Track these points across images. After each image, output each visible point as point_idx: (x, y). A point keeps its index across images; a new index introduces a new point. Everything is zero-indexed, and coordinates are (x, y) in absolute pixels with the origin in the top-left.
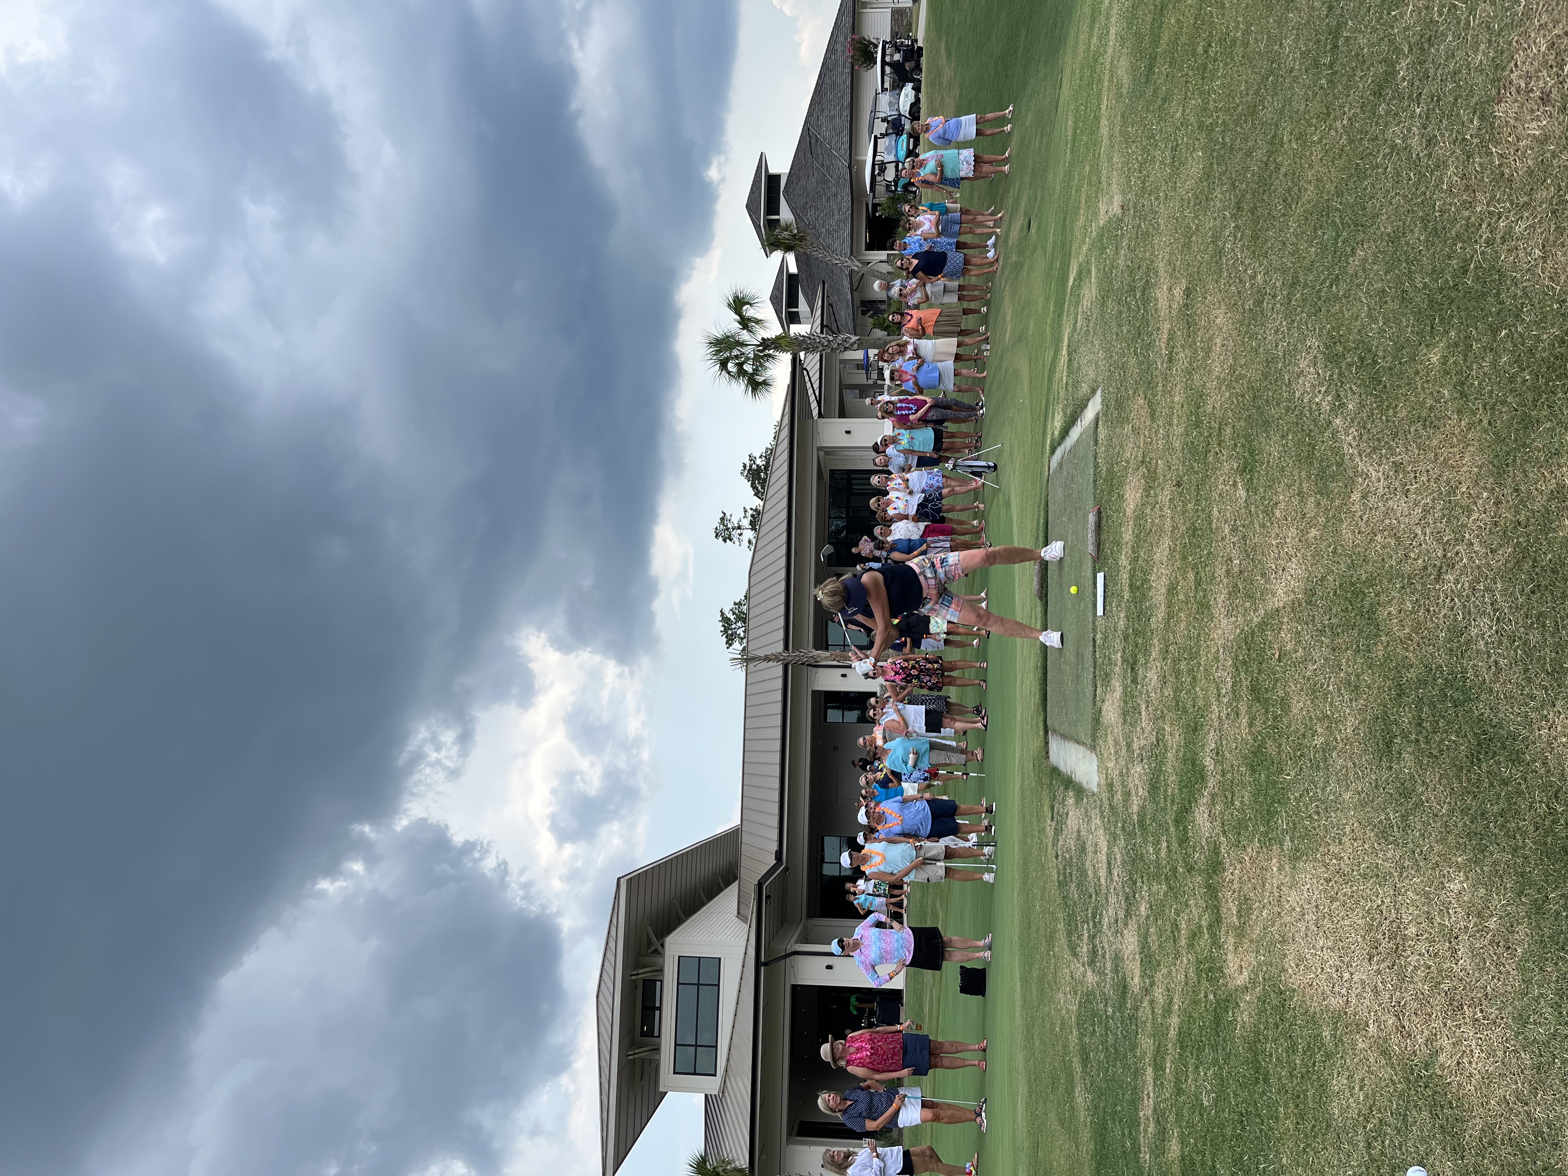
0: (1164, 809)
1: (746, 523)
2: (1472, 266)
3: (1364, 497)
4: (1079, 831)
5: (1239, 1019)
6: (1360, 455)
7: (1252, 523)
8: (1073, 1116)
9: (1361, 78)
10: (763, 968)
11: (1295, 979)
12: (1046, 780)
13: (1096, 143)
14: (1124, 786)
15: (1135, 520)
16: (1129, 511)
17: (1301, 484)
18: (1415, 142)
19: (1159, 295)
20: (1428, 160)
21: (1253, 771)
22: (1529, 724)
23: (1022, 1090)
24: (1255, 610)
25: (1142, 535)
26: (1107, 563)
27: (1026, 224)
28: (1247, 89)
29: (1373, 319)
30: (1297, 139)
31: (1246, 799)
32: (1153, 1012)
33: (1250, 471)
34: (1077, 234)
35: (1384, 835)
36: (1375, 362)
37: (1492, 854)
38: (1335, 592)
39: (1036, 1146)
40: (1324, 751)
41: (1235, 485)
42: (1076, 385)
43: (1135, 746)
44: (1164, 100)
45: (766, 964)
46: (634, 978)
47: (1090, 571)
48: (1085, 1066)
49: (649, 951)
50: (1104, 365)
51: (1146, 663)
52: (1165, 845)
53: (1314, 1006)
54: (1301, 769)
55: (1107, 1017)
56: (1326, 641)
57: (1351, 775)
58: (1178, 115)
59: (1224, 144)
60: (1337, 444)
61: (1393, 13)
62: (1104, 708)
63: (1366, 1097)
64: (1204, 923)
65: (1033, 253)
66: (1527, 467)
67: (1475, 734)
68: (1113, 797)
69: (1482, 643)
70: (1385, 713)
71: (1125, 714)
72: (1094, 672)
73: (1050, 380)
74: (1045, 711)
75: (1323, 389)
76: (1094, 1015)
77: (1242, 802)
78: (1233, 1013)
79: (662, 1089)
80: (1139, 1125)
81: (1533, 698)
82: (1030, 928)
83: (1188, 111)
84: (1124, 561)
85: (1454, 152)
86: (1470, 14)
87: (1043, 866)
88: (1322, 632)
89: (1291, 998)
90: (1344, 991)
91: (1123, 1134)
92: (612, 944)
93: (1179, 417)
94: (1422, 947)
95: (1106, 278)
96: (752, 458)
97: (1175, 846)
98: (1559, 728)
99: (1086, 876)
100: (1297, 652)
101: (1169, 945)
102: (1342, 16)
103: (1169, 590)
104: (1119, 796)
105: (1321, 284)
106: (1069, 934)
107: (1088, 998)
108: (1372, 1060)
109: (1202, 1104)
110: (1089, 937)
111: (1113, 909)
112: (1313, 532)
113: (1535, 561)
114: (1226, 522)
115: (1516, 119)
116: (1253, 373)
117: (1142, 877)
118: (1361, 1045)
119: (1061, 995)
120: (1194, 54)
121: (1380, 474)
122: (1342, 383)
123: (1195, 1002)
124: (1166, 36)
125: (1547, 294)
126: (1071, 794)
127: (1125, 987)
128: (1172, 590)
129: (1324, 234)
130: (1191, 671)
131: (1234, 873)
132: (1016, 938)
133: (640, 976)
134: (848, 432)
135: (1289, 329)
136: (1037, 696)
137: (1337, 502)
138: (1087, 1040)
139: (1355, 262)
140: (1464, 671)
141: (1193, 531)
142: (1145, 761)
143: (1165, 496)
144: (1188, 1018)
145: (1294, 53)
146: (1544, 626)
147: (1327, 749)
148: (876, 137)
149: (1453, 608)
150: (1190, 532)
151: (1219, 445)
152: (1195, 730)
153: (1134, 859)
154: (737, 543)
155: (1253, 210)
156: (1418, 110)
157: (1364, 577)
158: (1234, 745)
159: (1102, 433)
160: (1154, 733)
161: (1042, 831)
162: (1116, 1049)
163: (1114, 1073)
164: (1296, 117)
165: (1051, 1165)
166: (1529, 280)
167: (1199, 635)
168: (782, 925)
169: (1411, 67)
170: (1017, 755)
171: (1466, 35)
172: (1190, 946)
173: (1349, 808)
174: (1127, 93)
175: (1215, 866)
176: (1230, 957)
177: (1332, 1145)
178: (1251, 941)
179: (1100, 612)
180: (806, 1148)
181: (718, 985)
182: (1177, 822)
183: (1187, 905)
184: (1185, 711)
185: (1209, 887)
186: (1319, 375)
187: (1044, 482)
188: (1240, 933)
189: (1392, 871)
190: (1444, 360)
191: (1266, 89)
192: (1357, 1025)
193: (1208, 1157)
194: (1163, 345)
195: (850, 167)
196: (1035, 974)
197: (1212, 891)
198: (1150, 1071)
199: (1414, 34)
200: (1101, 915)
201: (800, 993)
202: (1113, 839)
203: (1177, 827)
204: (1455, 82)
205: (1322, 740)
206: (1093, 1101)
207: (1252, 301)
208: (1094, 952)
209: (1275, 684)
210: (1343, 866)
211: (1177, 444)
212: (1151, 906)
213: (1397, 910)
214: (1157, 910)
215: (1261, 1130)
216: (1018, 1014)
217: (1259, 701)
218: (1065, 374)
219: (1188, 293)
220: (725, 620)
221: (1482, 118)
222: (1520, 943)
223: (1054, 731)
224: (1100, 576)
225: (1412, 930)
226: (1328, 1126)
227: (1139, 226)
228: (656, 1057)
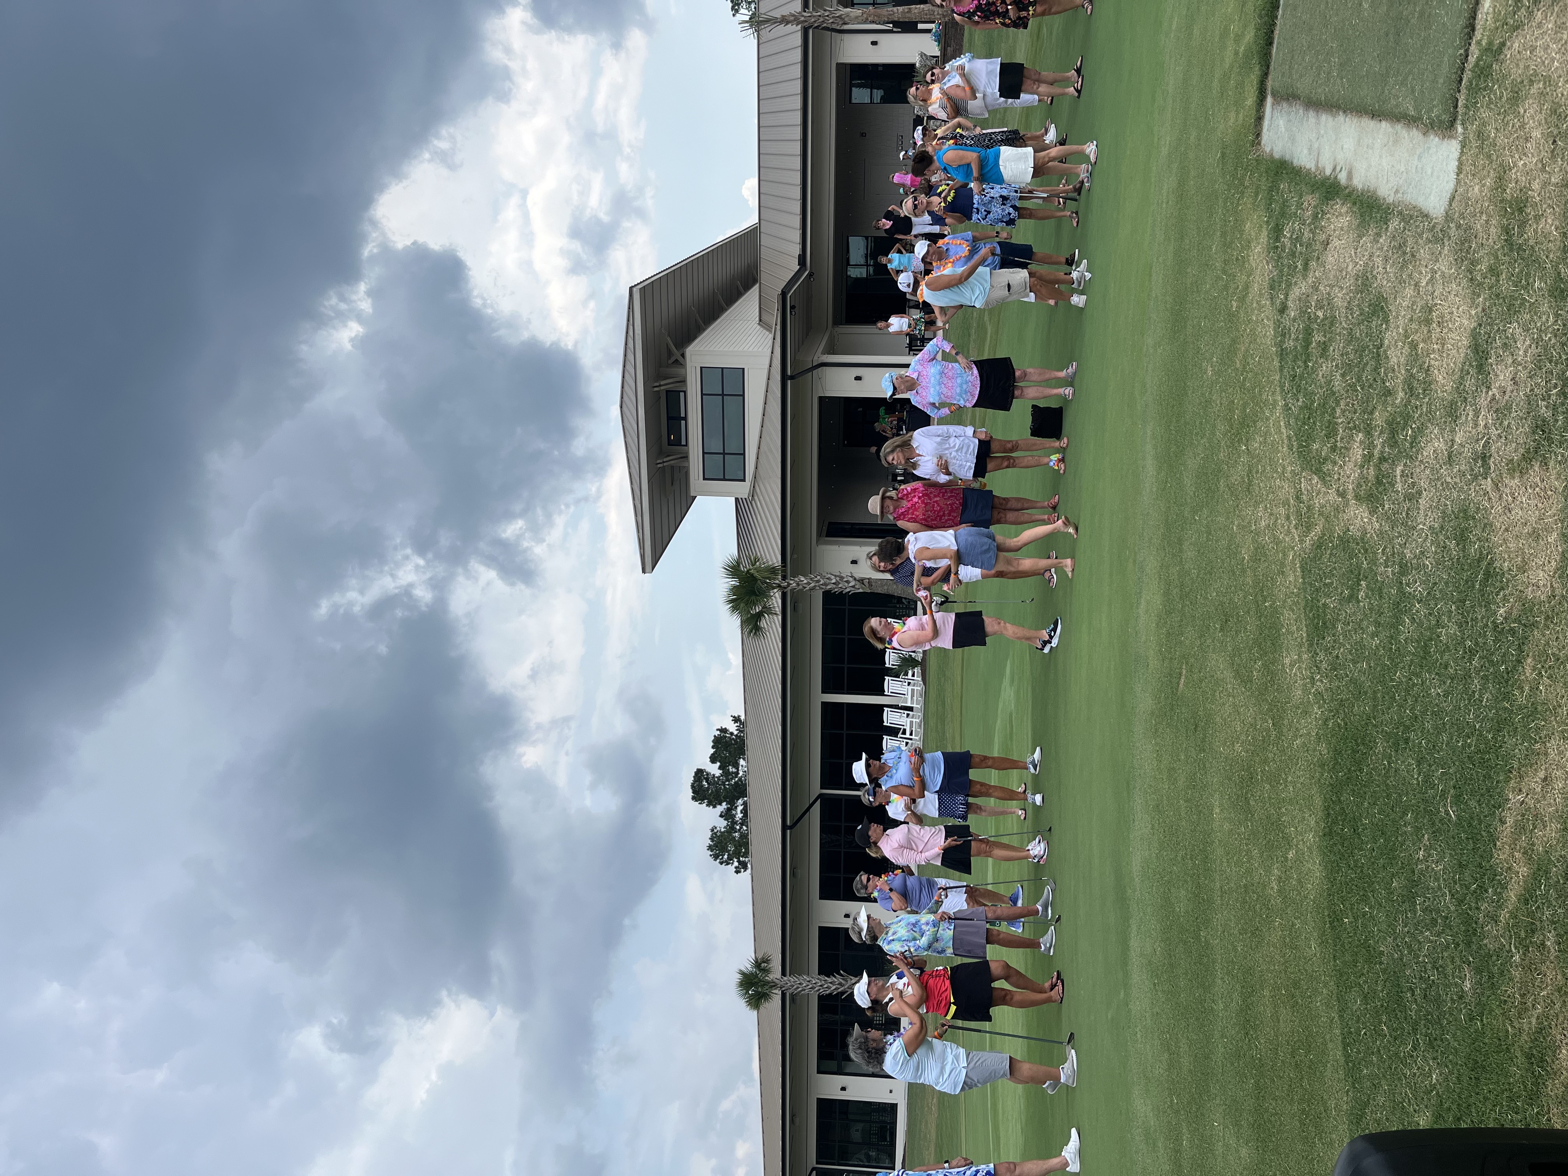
4: (1366, 277)
8: (1275, 685)
10: (789, 382)
12: (1254, 181)
23: (1151, 599)
39: (1174, 676)
45: (792, 378)
46: (656, 389)
48: (1317, 634)
49: (670, 362)
55: (1404, 594)
68: (1520, 225)
76: (1361, 576)
79: (692, 494)
82: (1185, 395)
87: (1233, 316)
92: (630, 356)
99: (1382, 358)
106: (1301, 435)
107: (1345, 545)
110: (1369, 457)
111: (1473, 433)
119: (1264, 515)
126: (1341, 210)
127: (1489, 575)
133: (662, 388)
138: (1329, 601)
161: (1236, 262)
165: (1209, 717)
168: (807, 335)
180: (835, 548)
181: (743, 396)
200: (1421, 432)
201: (828, 404)
202: (1506, 307)
206: (1333, 690)
208: (1380, 483)
223: (1285, 97)
228: (686, 464)
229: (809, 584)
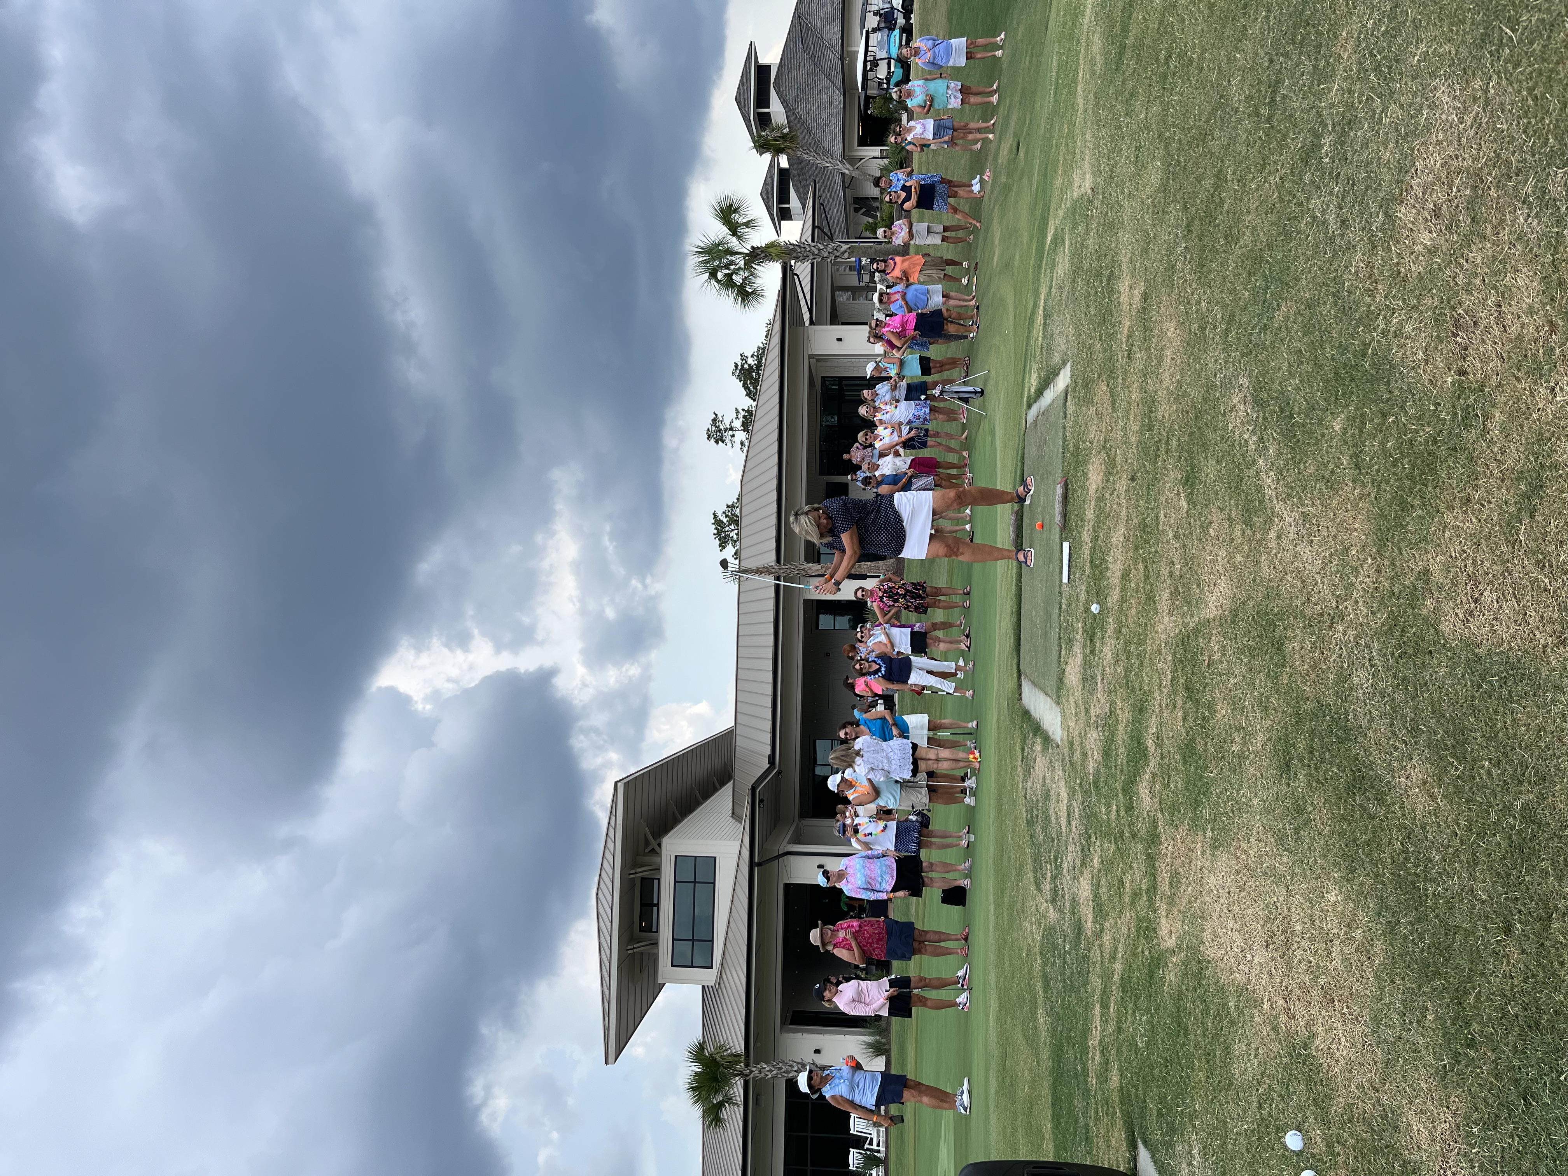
0: (1114, 777)
1: (738, 424)
2: (1370, 351)
3: (1279, 537)
4: (1044, 778)
5: (1167, 978)
6: (1277, 498)
7: (1191, 533)
8: (1036, 1035)
9: (1293, 140)
10: (756, 868)
11: (1211, 952)
12: (1018, 721)
13: (1073, 106)
14: (1082, 747)
15: (1096, 501)
16: (1092, 492)
17: (1230, 510)
18: (1331, 218)
19: (1121, 289)
20: (1342, 239)
21: (1185, 762)
22: (1391, 770)
23: (994, 1004)
24: (1192, 616)
25: (1102, 517)
26: (1072, 535)
27: (1015, 146)
28: (1200, 115)
29: (1292, 375)
30: (1238, 181)
31: (1179, 786)
32: (1102, 956)
33: (1192, 485)
34: (1056, 192)
35: (1281, 840)
36: (1291, 416)
37: (1359, 875)
38: (1253, 618)
39: (1004, 1056)
40: (1239, 757)
41: (1178, 494)
42: (1050, 350)
43: (1092, 713)
44: (1131, 95)
45: (759, 864)
46: (632, 876)
47: (1057, 538)
48: (1046, 992)
49: (647, 850)
50: (1073, 341)
51: (1103, 638)
52: (1114, 808)
53: (1224, 978)
54: (1222, 769)
55: (1065, 951)
56: (1246, 660)
57: (1259, 783)
58: (1142, 116)
59: (1178, 162)
60: (1259, 482)
61: (1322, 86)
62: (1067, 670)
63: (1259, 1064)
64: (1144, 887)
65: (1021, 178)
66: (1403, 545)
67: (1352, 770)
68: (1073, 754)
69: (1361, 691)
70: (1287, 735)
71: (1084, 681)
72: (1059, 634)
73: (1030, 332)
74: (1019, 656)
75: (1251, 428)
76: (1055, 948)
77: (1176, 787)
78: (1163, 971)
79: (660, 981)
80: (1088, 1053)
81: (1396, 749)
82: (1002, 855)
83: (1150, 114)
84: (1086, 537)
85: (1362, 239)
86: (1383, 109)
87: (1014, 801)
88: (1241, 651)
89: (1207, 967)
90: (1246, 970)
91: (1076, 1057)
92: (611, 845)
93: (1136, 415)
94: (1305, 944)
95: (1077, 253)
96: (744, 358)
97: (1122, 813)
98: (1414, 780)
99: (1050, 821)
100: (1222, 663)
101: (1116, 899)
102: (1280, 72)
103: (1123, 575)
104: (1077, 755)
105: (1252, 329)
106: (1035, 871)
107: (1049, 932)
108: (1265, 1033)
109: (1137, 1045)
110: (1051, 878)
111: (1071, 857)
112: (1239, 558)
113: (1403, 631)
114: (1170, 527)
115: (1413, 223)
116: (1196, 394)
117: (1096, 834)
118: (1257, 1019)
119: (1028, 925)
120: (1157, 60)
121: (1292, 520)
122: (1266, 427)
123: (1135, 955)
124: (1134, 30)
125: (1426, 394)
126: (1039, 740)
127: (1080, 928)
128: (1125, 576)
129: (1256, 281)
130: (1139, 655)
131: (1166, 847)
132: (990, 862)
133: (638, 875)
134: (839, 340)
135: (1226, 362)
136: (1012, 640)
137: (1258, 536)
138: (1048, 969)
139: (1279, 316)
140: (1347, 713)
141: (1143, 527)
142: (1100, 728)
143: (1123, 484)
144: (1129, 968)
145: (1240, 95)
146: (1407, 689)
147: (1241, 756)
148: (867, 32)
149: (1341, 655)
150: (1142, 527)
151: (1167, 452)
152: (1141, 711)
153: (1090, 816)
154: (729, 445)
155: (1201, 237)
156: (1336, 189)
157: (1276, 610)
158: (1171, 734)
159: (1071, 407)
160: (1108, 705)
161: (1014, 768)
162: (1071, 981)
163: (1070, 1003)
164: (1238, 158)
165: (1017, 1075)
166: (1413, 377)
167: (1146, 623)
168: (775, 826)
169: (1332, 144)
170: (995, 688)
171: (1379, 129)
172: (1133, 904)
173: (1256, 813)
174: (1100, 74)
175: (1153, 839)
176: (1163, 921)
177: (1233, 1100)
178: (1179, 911)
179: (1065, 580)
180: (799, 1036)
181: (714, 883)
182: (1124, 791)
183: (1131, 867)
184: (1133, 691)
185: (1148, 855)
186: (1247, 413)
187: (1022, 433)
188: (1171, 902)
189: (1286, 874)
190: (1344, 431)
191: (1216, 122)
192: (1255, 1001)
193: (1140, 1092)
194: (1124, 340)
195: (842, 59)
196: (1006, 900)
197: (1151, 859)
198: (1098, 1006)
199: (1338, 113)
200: (1062, 859)
201: (793, 891)
202: (1072, 794)
203: (1124, 796)
204: (1367, 172)
205: (1239, 748)
206: (1052, 1024)
207: (1196, 326)
208: (1055, 891)
209: (1205, 687)
210: (1249, 861)
211: (1133, 439)
212: (1102, 861)
213: (1289, 909)
214: (1107, 865)
215: (1181, 1077)
216: (991, 934)
217: (1191, 700)
218: (1041, 335)
219: (1145, 297)
220: (718, 522)
221: (1386, 214)
222: (1376, 955)
223: (1026, 676)
224: (1066, 545)
225: (1299, 928)
226: (1231, 1084)
227: (1107, 213)
228: (655, 951)
229: (771, 1071)
